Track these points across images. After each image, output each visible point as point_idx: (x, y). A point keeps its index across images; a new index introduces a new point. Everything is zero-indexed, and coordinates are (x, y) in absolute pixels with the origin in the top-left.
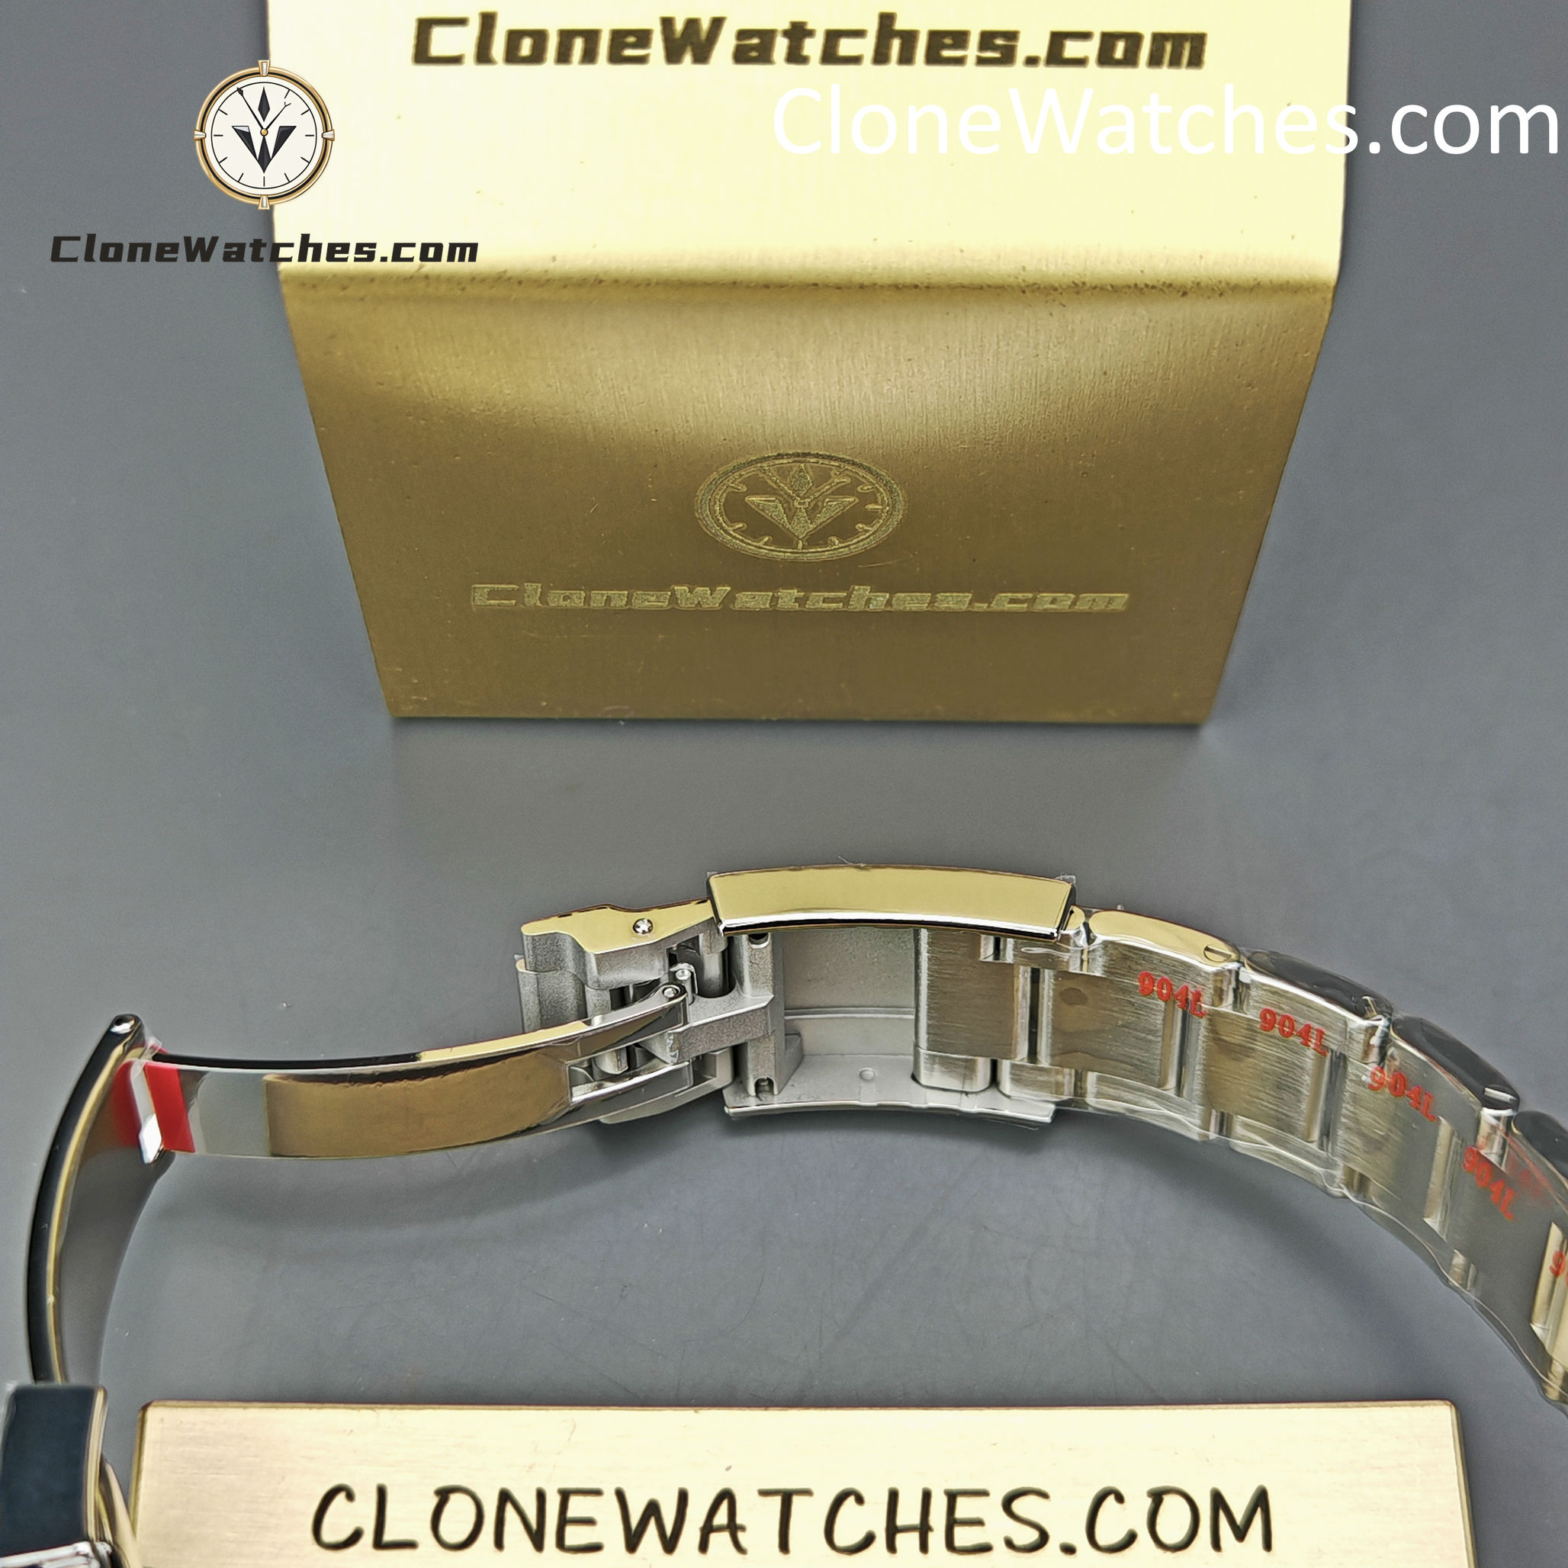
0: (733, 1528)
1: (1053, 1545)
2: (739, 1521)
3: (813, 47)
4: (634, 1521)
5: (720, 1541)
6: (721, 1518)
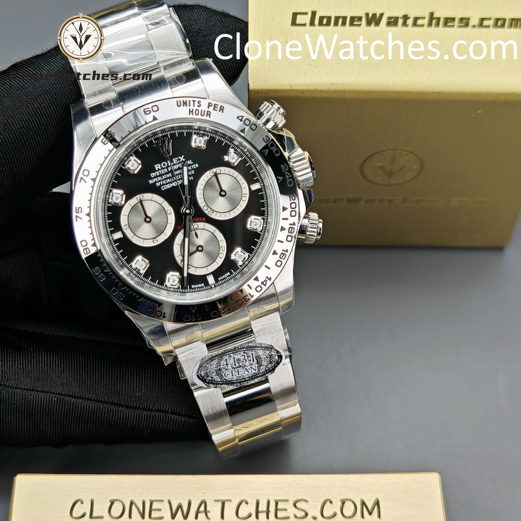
1: (310, 516)
3: (410, 22)
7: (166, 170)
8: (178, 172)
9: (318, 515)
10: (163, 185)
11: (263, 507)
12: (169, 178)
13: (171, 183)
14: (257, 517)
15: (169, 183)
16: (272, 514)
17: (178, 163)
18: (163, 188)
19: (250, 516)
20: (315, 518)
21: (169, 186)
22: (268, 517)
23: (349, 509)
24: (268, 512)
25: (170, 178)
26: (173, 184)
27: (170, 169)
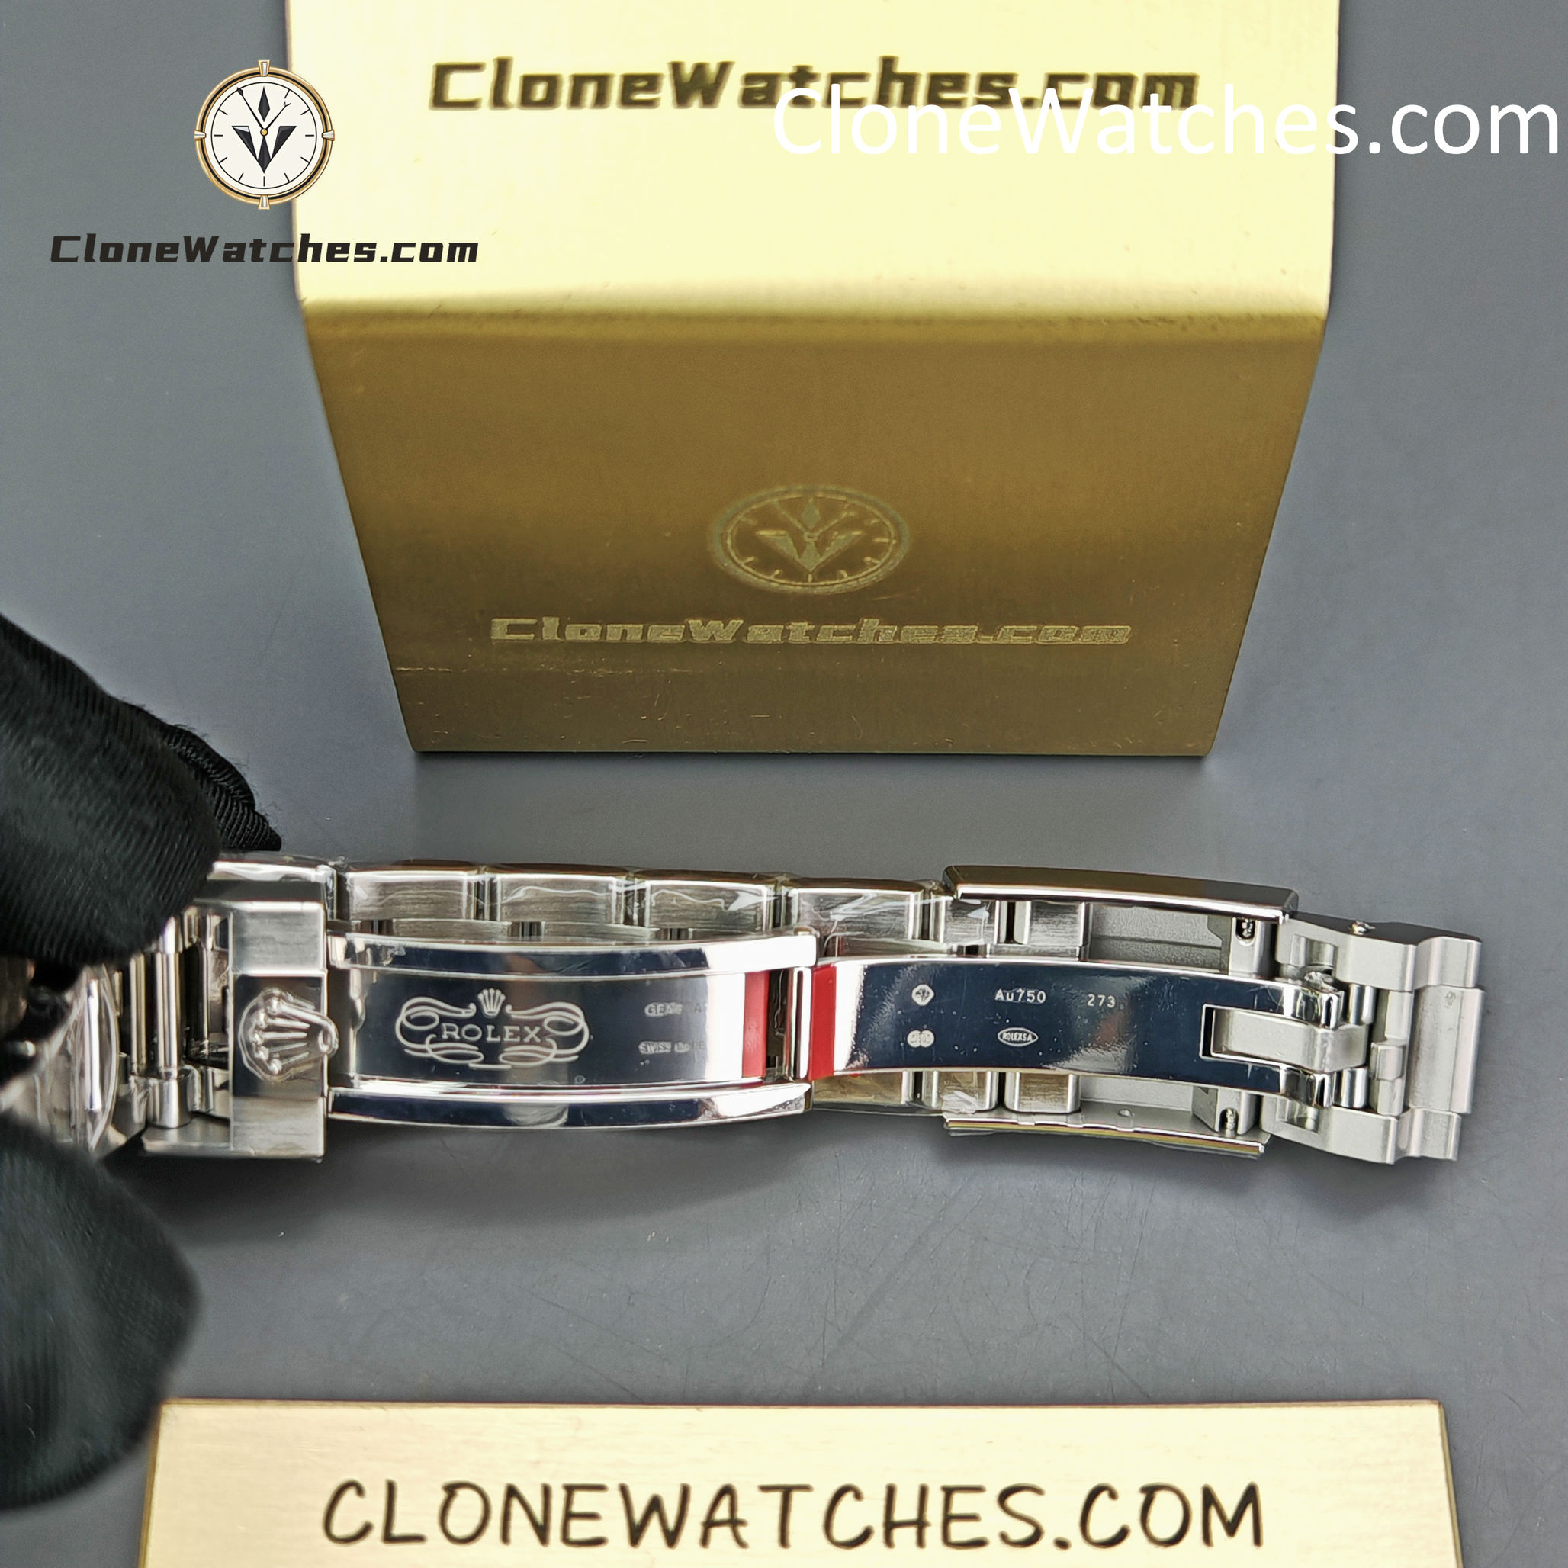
9: (1074, 1535)
11: (905, 1509)
14: (888, 1541)
16: (933, 1533)
19: (866, 1534)
20: (1062, 1544)
22: (920, 1542)
23: (1166, 1516)
24: (920, 1524)
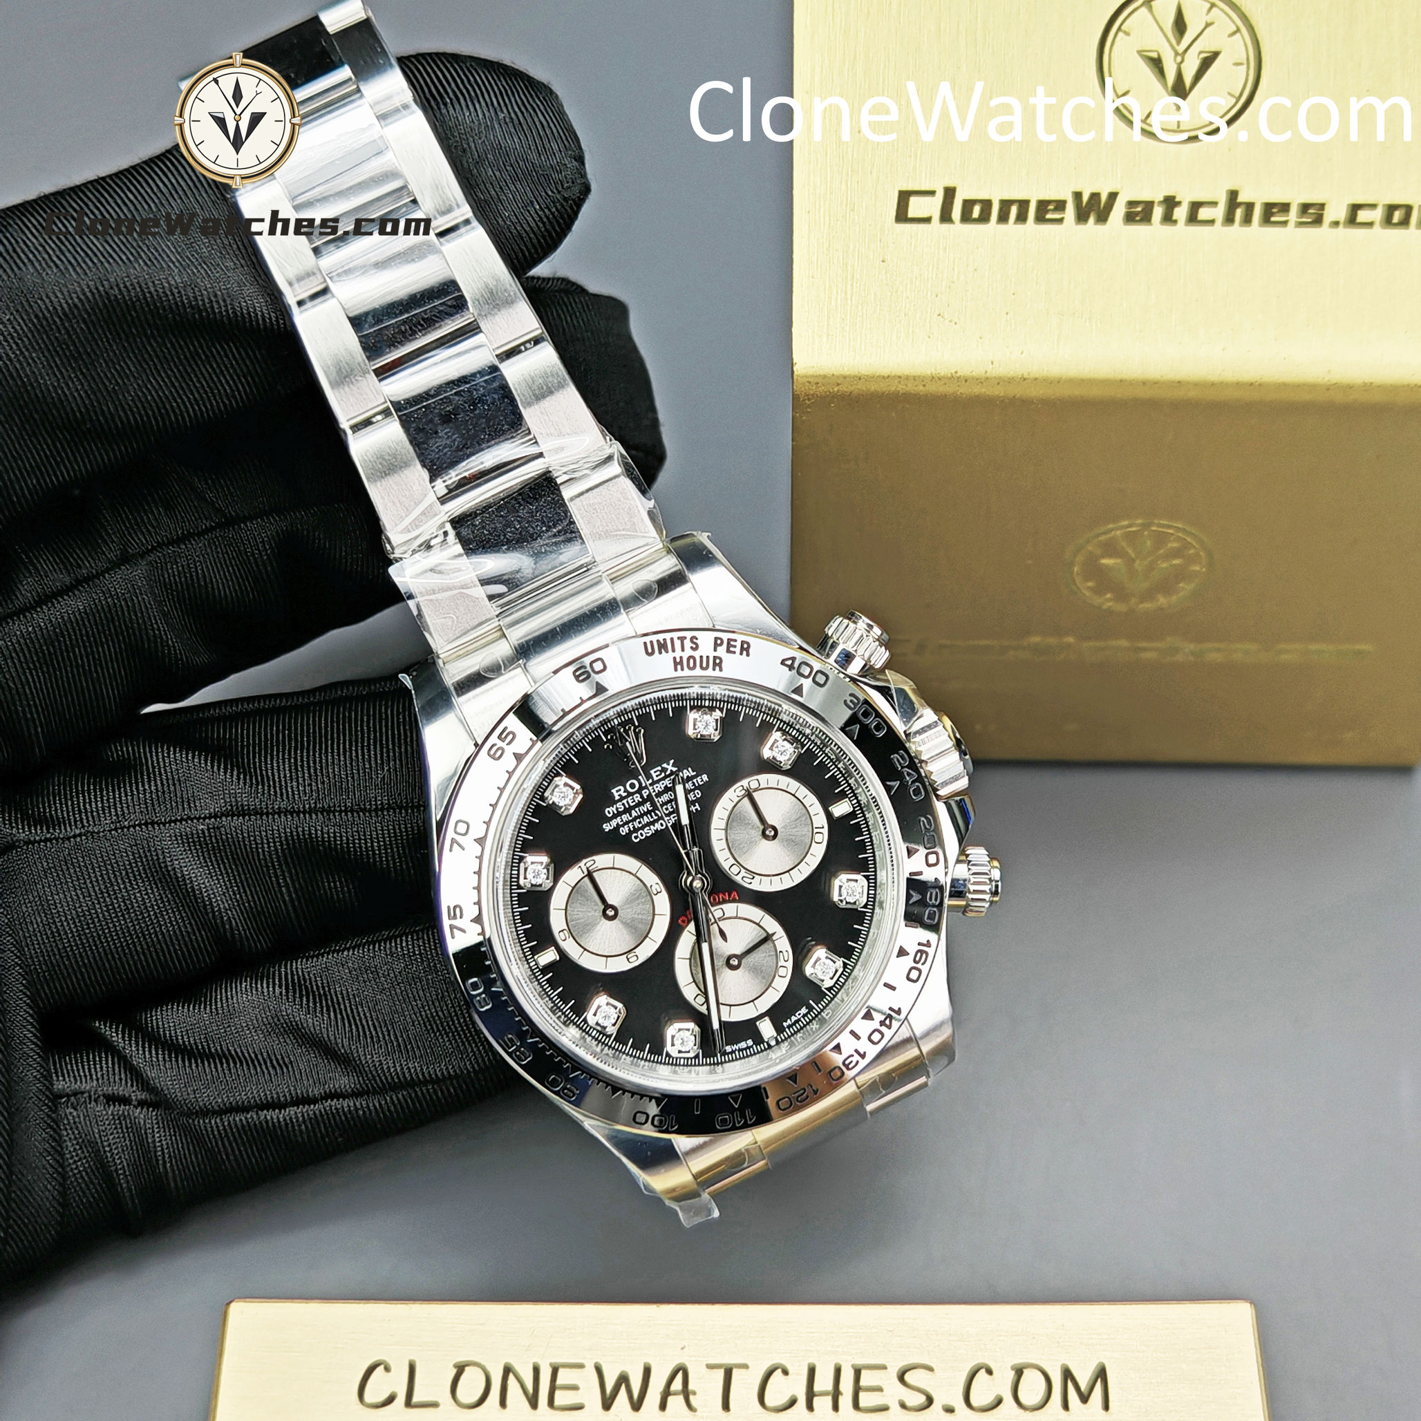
0: (686, 1393)
2: (691, 1387)
4: (609, 1388)
5: (676, 1402)
6: (677, 1385)
7: (637, 798)
8: (665, 798)
10: (636, 830)
12: (646, 814)
13: (653, 823)
15: (648, 824)
17: (663, 779)
18: (636, 837)
21: (648, 832)
25: (649, 812)
26: (658, 826)
27: (645, 793)
